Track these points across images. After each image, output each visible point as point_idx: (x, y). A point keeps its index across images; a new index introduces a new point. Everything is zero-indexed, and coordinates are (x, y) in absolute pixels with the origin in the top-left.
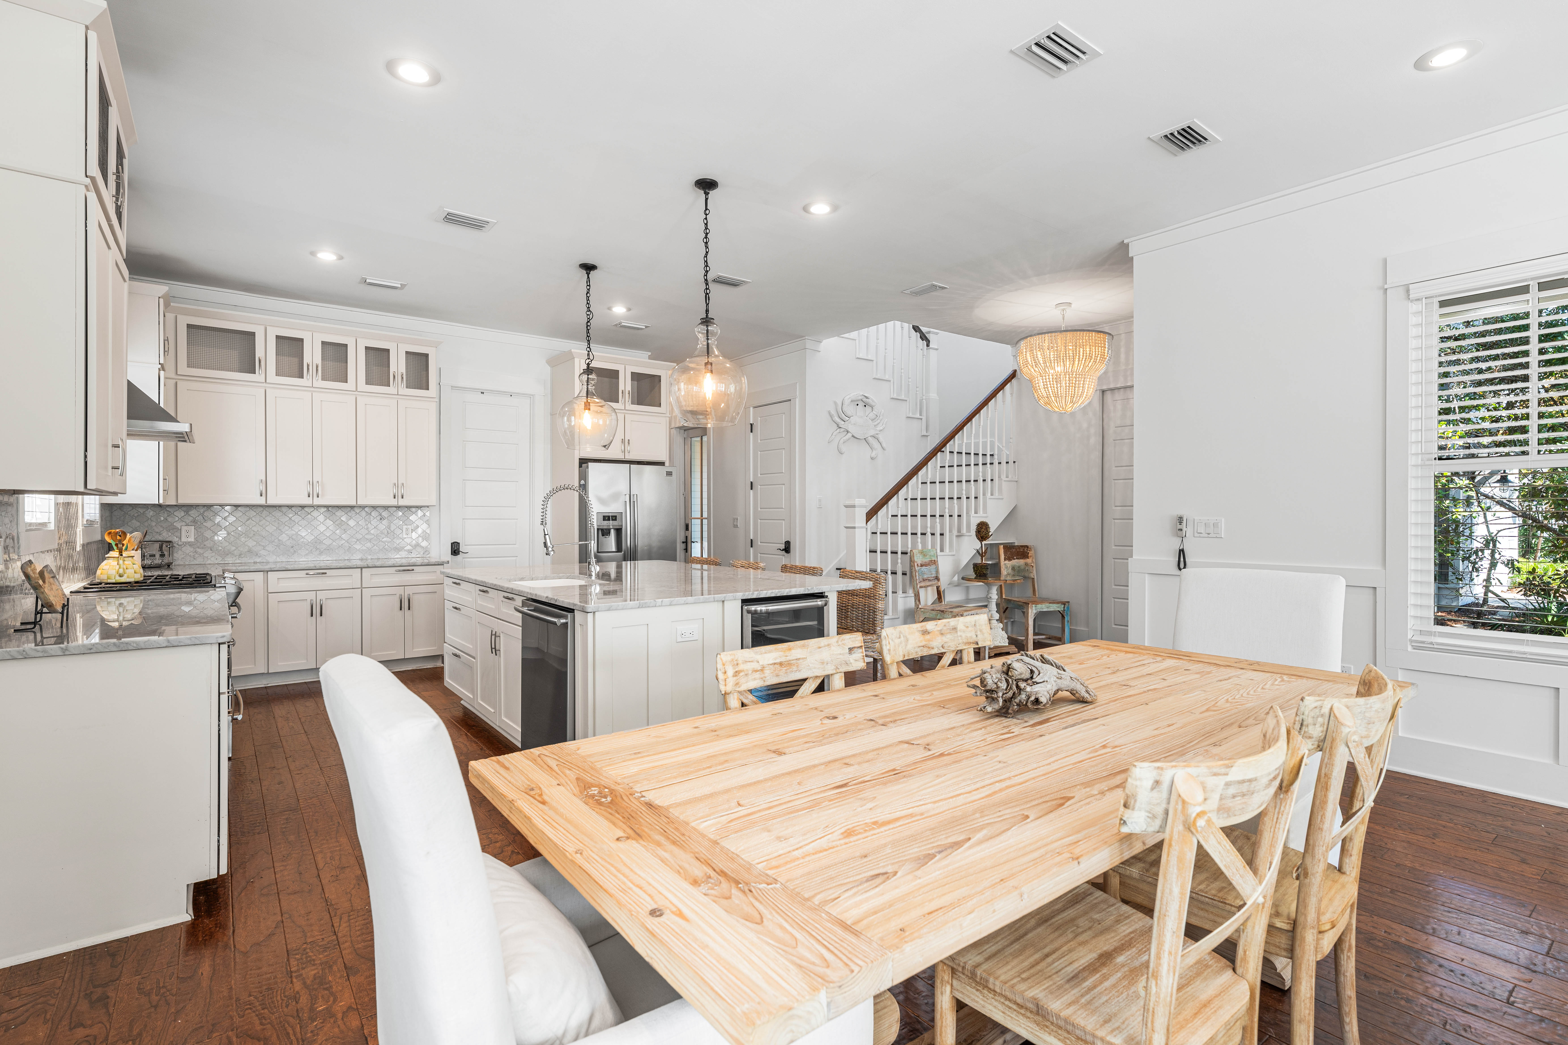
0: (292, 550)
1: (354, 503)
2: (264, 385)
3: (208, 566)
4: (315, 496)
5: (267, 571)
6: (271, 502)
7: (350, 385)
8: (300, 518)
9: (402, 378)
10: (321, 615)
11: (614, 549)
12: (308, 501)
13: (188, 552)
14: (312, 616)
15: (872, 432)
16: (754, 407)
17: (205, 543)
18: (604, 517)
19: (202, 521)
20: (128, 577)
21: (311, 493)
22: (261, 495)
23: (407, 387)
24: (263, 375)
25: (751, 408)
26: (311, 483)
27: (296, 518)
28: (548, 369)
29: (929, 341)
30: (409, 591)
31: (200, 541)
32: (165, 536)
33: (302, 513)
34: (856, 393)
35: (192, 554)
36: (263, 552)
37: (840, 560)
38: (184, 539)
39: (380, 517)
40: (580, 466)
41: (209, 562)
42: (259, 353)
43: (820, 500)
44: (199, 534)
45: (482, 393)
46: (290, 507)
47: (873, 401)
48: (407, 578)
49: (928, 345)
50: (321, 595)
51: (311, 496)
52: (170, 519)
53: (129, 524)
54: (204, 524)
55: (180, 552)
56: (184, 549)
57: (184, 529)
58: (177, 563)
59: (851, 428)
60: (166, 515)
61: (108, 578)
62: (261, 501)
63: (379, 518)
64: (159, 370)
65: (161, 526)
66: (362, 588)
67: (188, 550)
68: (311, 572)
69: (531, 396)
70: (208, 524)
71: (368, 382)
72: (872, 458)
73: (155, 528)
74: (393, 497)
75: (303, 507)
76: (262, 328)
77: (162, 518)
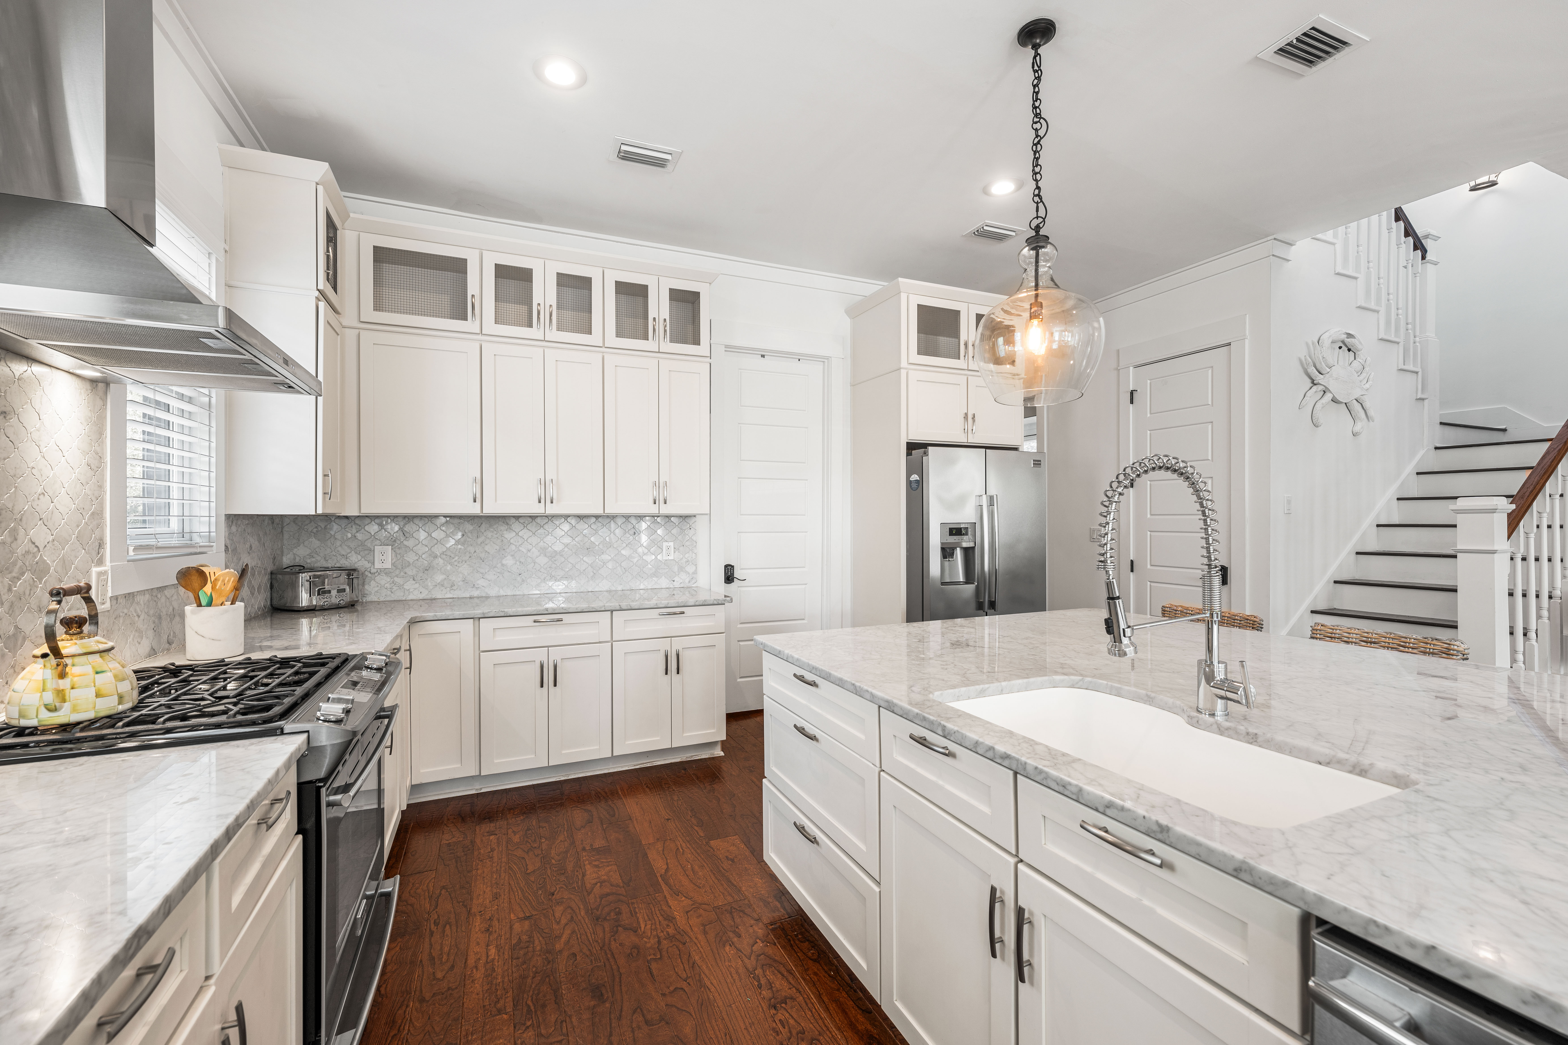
0: (519, 579)
1: (600, 511)
2: (480, 337)
3: (410, 603)
4: (548, 501)
5: (479, 618)
6: (489, 510)
7: (595, 338)
8: (531, 534)
9: (665, 331)
10: (555, 685)
11: (961, 578)
12: (538, 509)
13: (383, 582)
14: (542, 686)
15: (1357, 394)
16: (1136, 367)
17: (407, 570)
18: (951, 530)
19: (402, 538)
20: (74, 710)
21: (543, 497)
22: (475, 501)
23: (671, 341)
24: (478, 322)
25: (1131, 368)
26: (543, 482)
27: (525, 533)
28: (847, 321)
29: (1426, 251)
30: (677, 644)
31: (400, 567)
32: (354, 560)
33: (532, 526)
34: (1337, 331)
35: (388, 585)
36: (481, 582)
37: (1316, 597)
38: (378, 565)
39: (633, 530)
40: (909, 454)
41: (411, 597)
42: (472, 288)
43: (1289, 502)
44: (399, 556)
45: (763, 356)
46: (517, 517)
47: (1360, 343)
48: (675, 625)
49: (1423, 258)
50: (556, 655)
51: (543, 501)
52: (359, 536)
53: (306, 543)
54: (405, 543)
55: (373, 583)
56: (378, 578)
57: (378, 549)
58: (369, 599)
59: (1332, 386)
60: (354, 531)
61: (22, 715)
62: (475, 509)
63: (632, 532)
64: (318, 299)
65: (349, 547)
66: (612, 641)
67: (384, 580)
68: (543, 618)
69: (824, 360)
70: (410, 543)
71: (619, 334)
72: (1354, 435)
73: (339, 549)
74: (652, 501)
75: (533, 517)
76: (477, 252)
77: (349, 535)
